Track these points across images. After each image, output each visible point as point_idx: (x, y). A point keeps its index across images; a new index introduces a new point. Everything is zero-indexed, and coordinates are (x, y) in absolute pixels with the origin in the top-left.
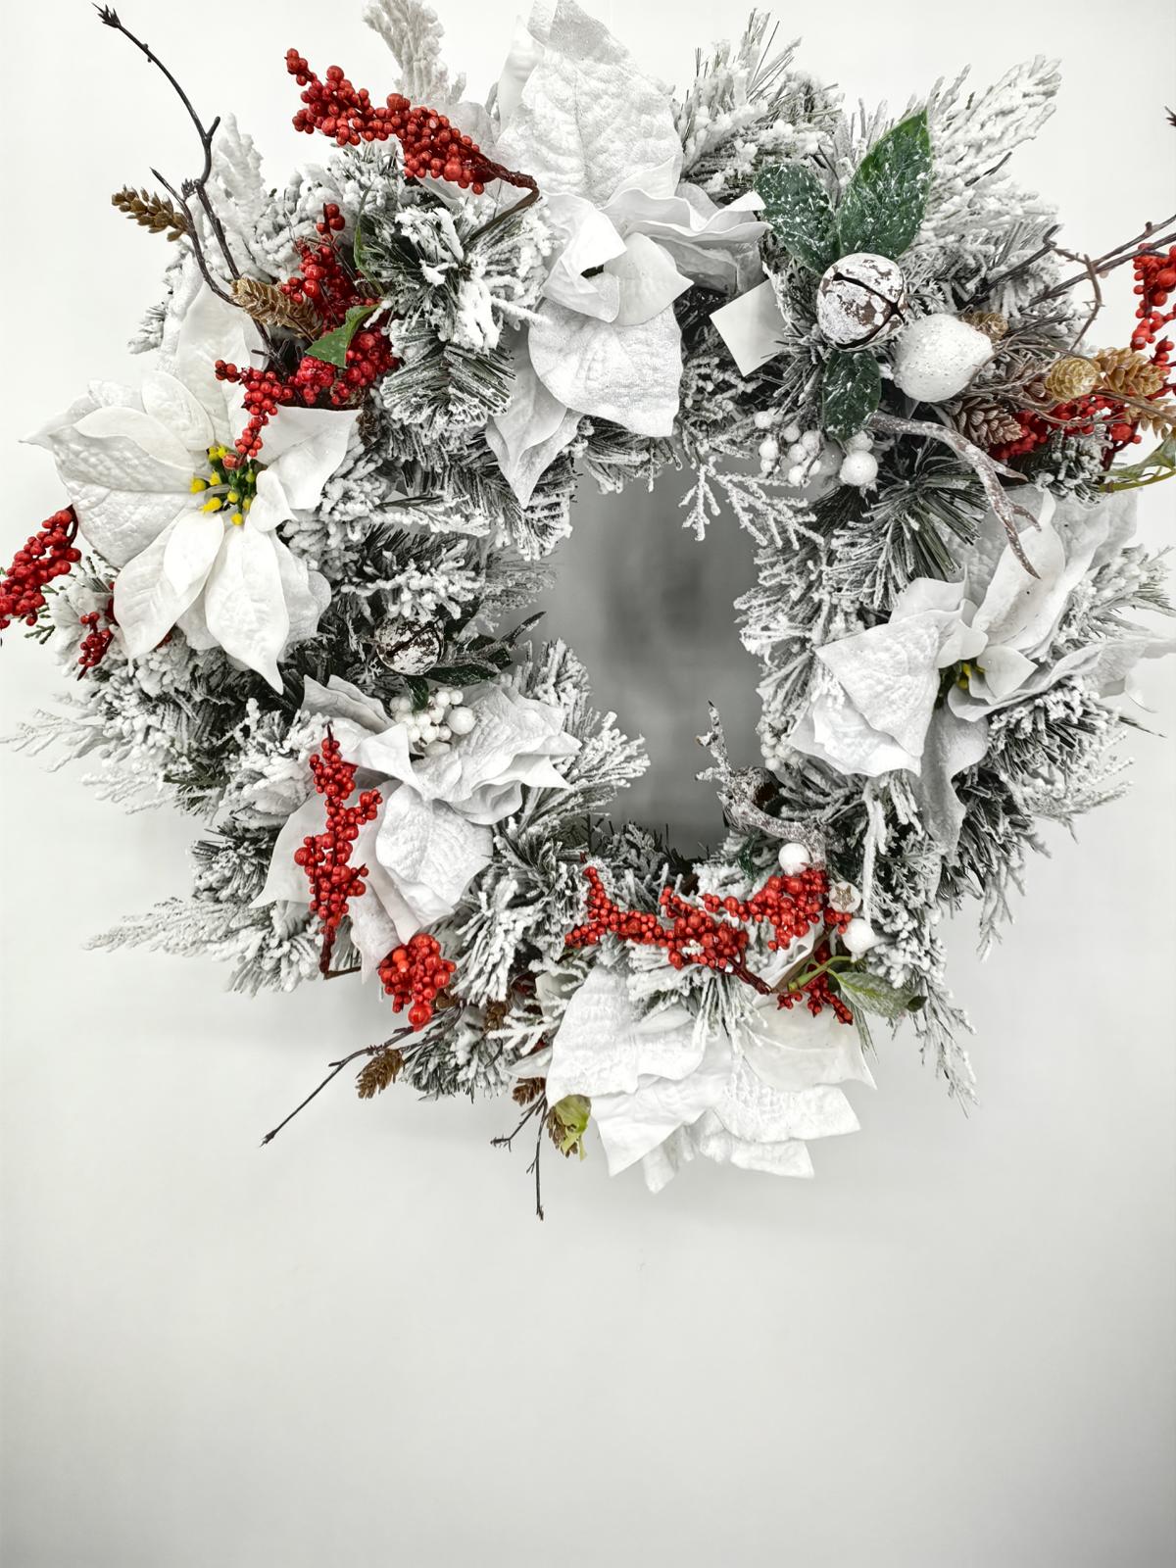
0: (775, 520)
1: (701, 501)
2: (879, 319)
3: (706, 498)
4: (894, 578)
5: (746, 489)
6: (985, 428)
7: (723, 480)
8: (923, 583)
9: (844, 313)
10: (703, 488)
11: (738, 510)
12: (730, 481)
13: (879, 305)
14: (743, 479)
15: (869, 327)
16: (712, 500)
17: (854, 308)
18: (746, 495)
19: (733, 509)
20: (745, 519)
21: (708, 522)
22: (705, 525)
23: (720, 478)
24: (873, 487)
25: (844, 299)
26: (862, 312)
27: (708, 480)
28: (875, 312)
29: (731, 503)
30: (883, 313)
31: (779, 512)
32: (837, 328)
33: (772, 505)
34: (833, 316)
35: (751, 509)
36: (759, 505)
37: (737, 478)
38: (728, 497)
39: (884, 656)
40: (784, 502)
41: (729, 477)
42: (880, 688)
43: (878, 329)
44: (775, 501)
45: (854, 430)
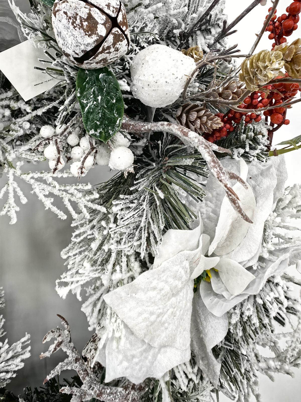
0: (69, 200)
1: (11, 195)
2: (102, 31)
3: (15, 192)
4: (153, 232)
5: (45, 182)
6: (199, 122)
7: (27, 178)
8: (173, 233)
9: (72, 27)
10: (13, 185)
11: (41, 196)
12: (32, 178)
13: (100, 18)
14: (42, 175)
15: (95, 38)
16: (20, 193)
17: (78, 21)
18: (45, 186)
19: (37, 197)
20: (48, 203)
21: (18, 209)
22: (16, 212)
23: (24, 177)
24: (132, 170)
25: (69, 14)
26: (85, 24)
27: (16, 179)
28: (97, 23)
29: (35, 193)
30: (104, 24)
31: (72, 194)
32: (70, 42)
33: (66, 191)
34: (64, 33)
35: (51, 195)
36: (56, 192)
37: (37, 175)
38: (32, 189)
39: (152, 294)
40: (74, 187)
41: (31, 175)
42: (153, 318)
43: (103, 40)
44: (68, 188)
45: (111, 132)
